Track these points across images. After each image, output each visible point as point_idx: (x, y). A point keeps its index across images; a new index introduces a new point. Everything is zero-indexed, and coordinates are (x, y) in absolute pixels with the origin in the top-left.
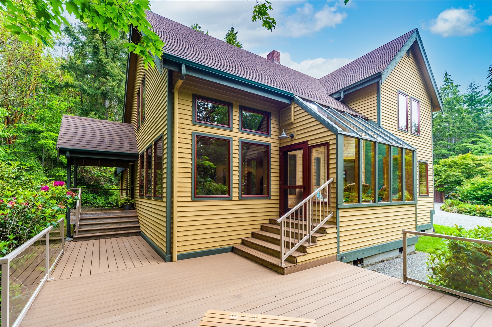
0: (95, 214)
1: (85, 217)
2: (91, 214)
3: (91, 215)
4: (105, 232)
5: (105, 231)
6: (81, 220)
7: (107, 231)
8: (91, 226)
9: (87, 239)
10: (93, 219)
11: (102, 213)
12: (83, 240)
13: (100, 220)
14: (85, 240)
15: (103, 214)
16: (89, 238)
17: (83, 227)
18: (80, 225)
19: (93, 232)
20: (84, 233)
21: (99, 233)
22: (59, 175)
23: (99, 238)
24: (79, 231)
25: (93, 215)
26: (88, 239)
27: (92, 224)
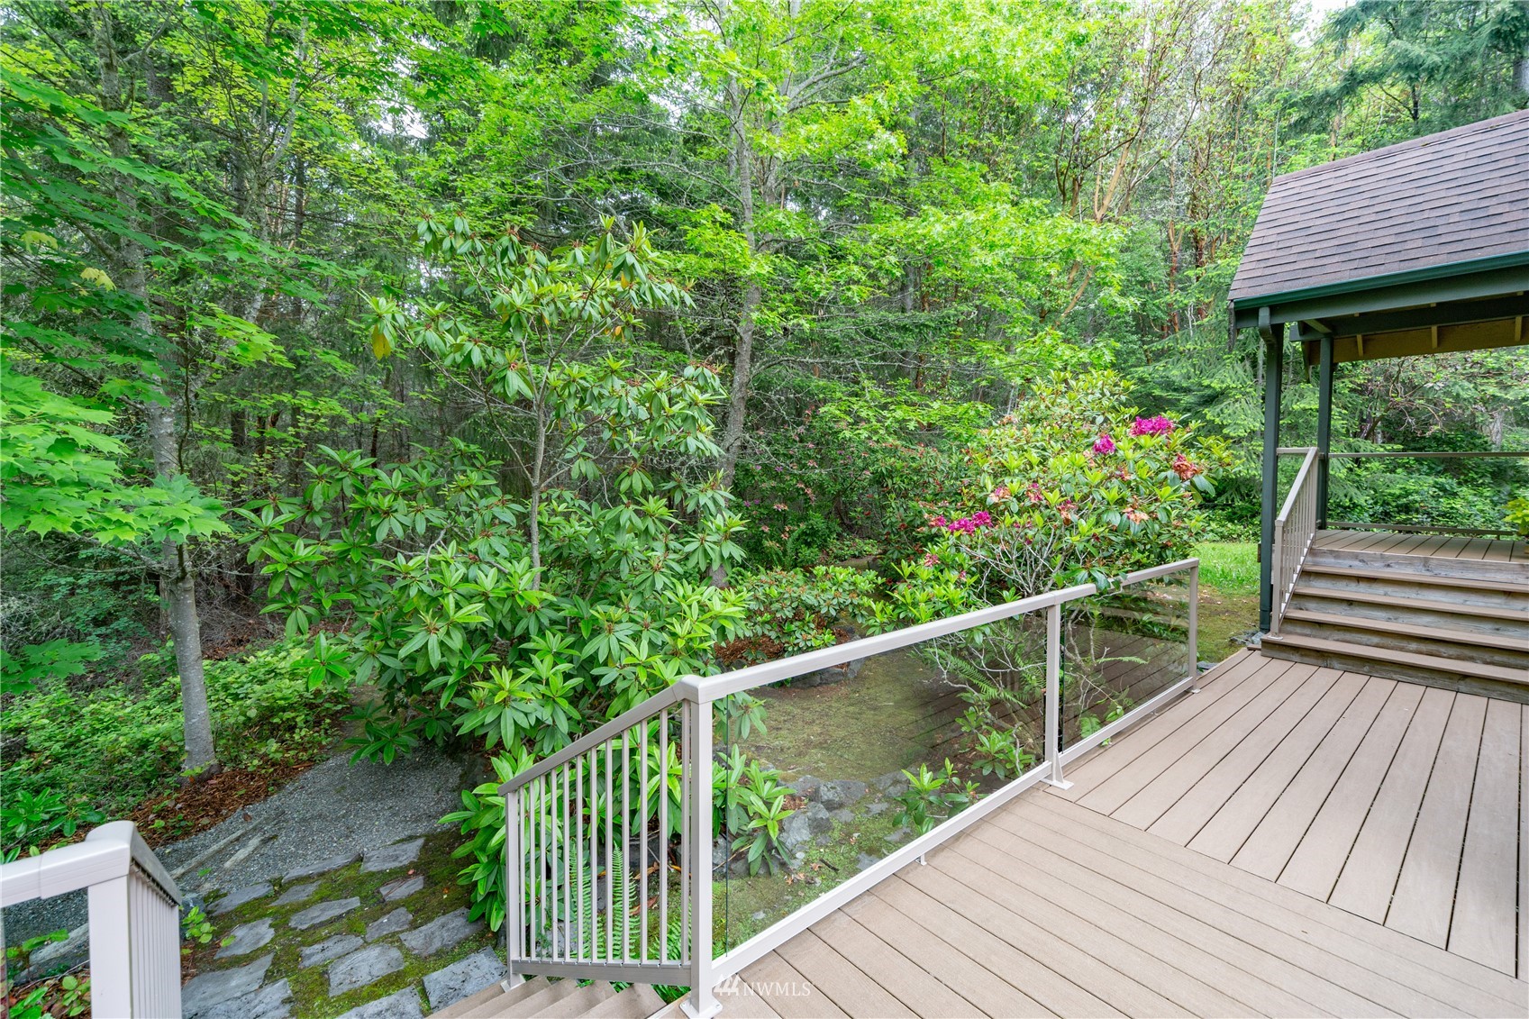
0: (1374, 558)
1: (1328, 565)
2: (1356, 556)
3: (1356, 563)
4: (1402, 649)
5: (1404, 644)
6: (1305, 574)
7: (1414, 646)
8: (1344, 607)
9: (1314, 661)
10: (1359, 579)
11: (1405, 558)
12: (1298, 659)
13: (1389, 589)
14: (1306, 659)
15: (1410, 562)
16: (1323, 657)
17: (1311, 605)
18: (1295, 595)
19: (1348, 636)
20: (1308, 631)
21: (1377, 646)
22: (1305, 410)
23: (1366, 669)
24: (1287, 620)
25: (1363, 561)
26: (1320, 662)
27: (1350, 602)
